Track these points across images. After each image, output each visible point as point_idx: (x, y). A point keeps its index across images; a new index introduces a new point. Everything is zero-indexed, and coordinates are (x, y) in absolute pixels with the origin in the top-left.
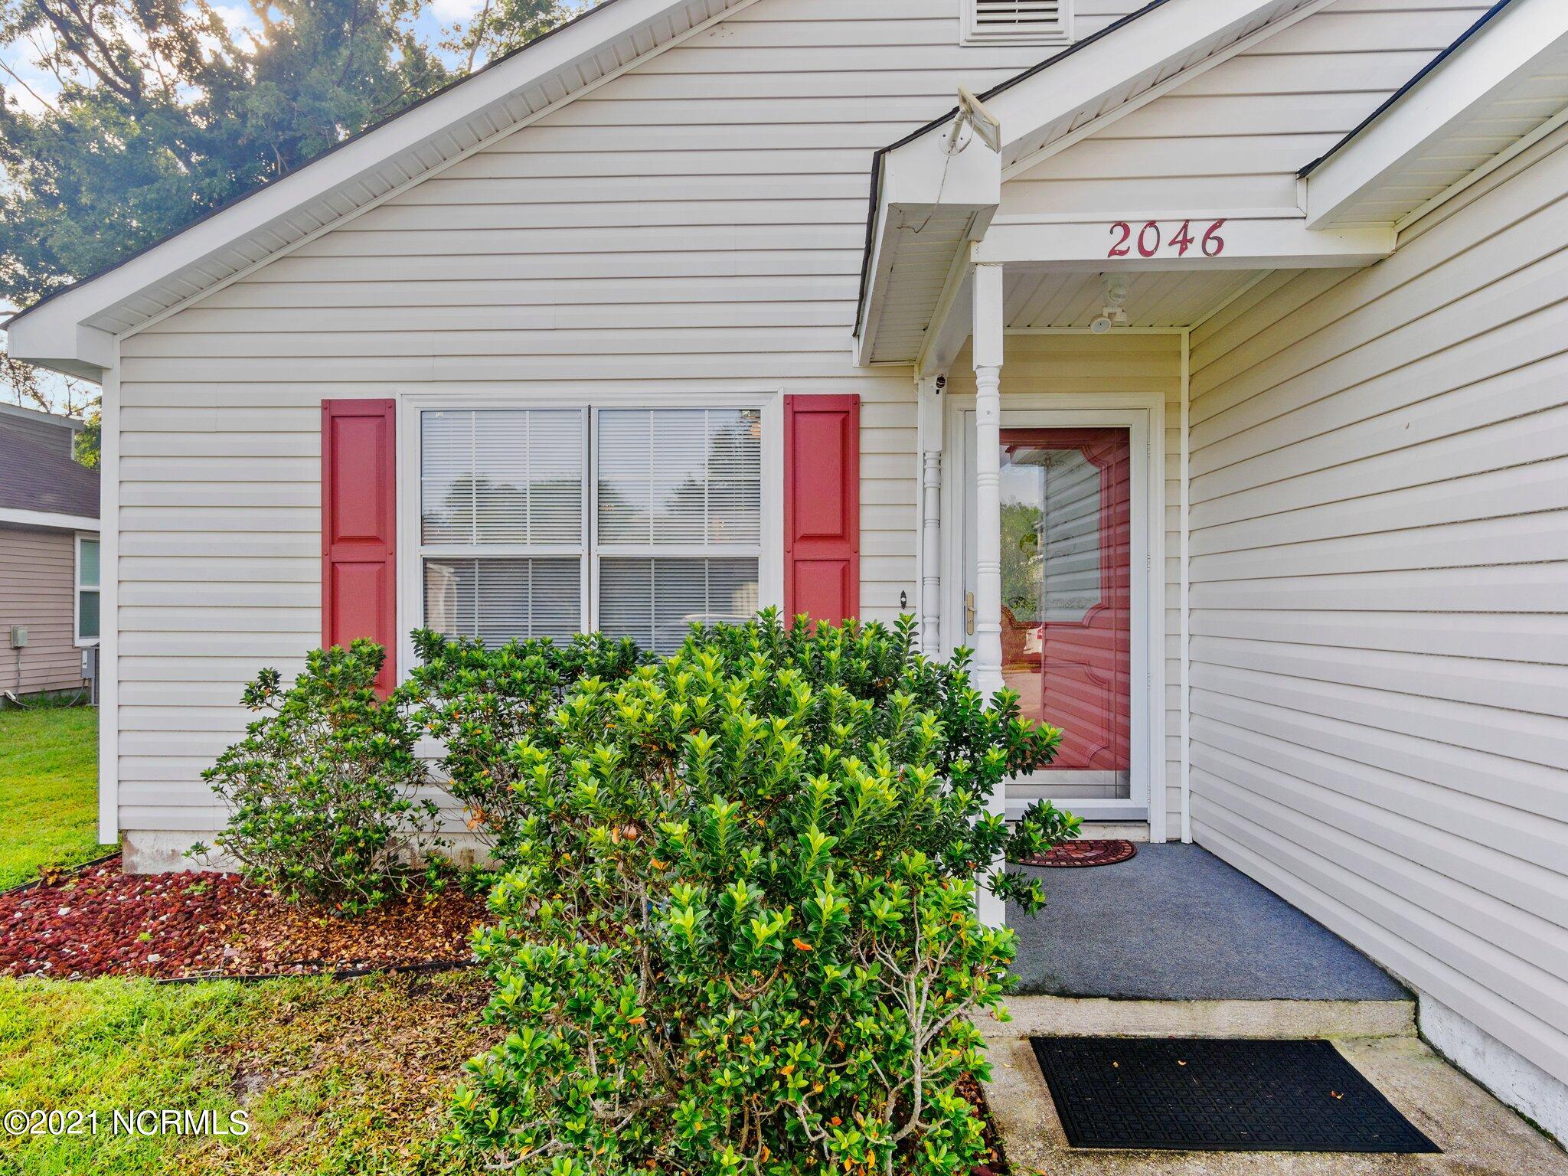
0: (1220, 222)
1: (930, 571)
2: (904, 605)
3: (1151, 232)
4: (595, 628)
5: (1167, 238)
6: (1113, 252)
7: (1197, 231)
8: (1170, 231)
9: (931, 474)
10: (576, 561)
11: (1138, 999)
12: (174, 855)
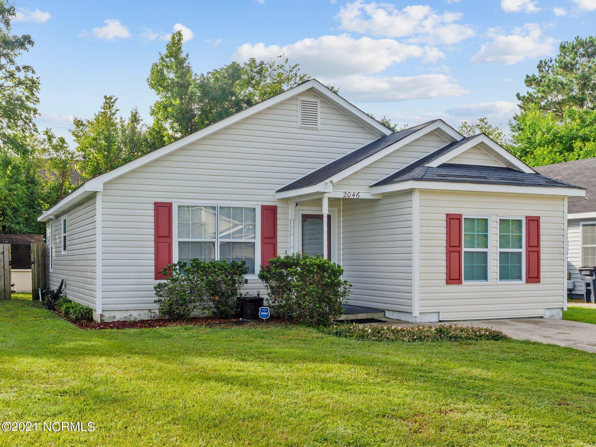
0: (359, 193)
1: (292, 246)
2: (286, 253)
3: (349, 193)
5: (351, 195)
6: (344, 196)
7: (356, 194)
9: (292, 224)
10: (213, 242)
12: (114, 317)
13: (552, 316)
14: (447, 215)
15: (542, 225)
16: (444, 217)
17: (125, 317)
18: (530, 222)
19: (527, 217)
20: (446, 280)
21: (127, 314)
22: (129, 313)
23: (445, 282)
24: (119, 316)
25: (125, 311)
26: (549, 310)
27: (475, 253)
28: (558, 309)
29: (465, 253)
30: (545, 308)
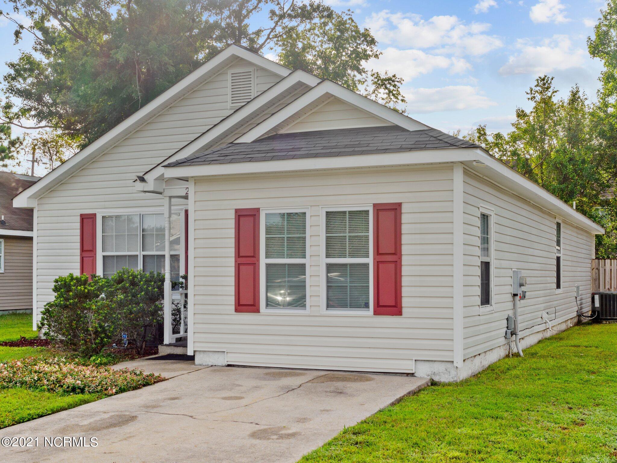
10: (137, 256)
14: (237, 211)
15: (405, 218)
16: (232, 215)
18: (381, 213)
19: (375, 205)
20: (235, 305)
23: (233, 308)
26: (427, 364)
27: (287, 266)
28: (446, 363)
29: (268, 266)
30: (414, 359)
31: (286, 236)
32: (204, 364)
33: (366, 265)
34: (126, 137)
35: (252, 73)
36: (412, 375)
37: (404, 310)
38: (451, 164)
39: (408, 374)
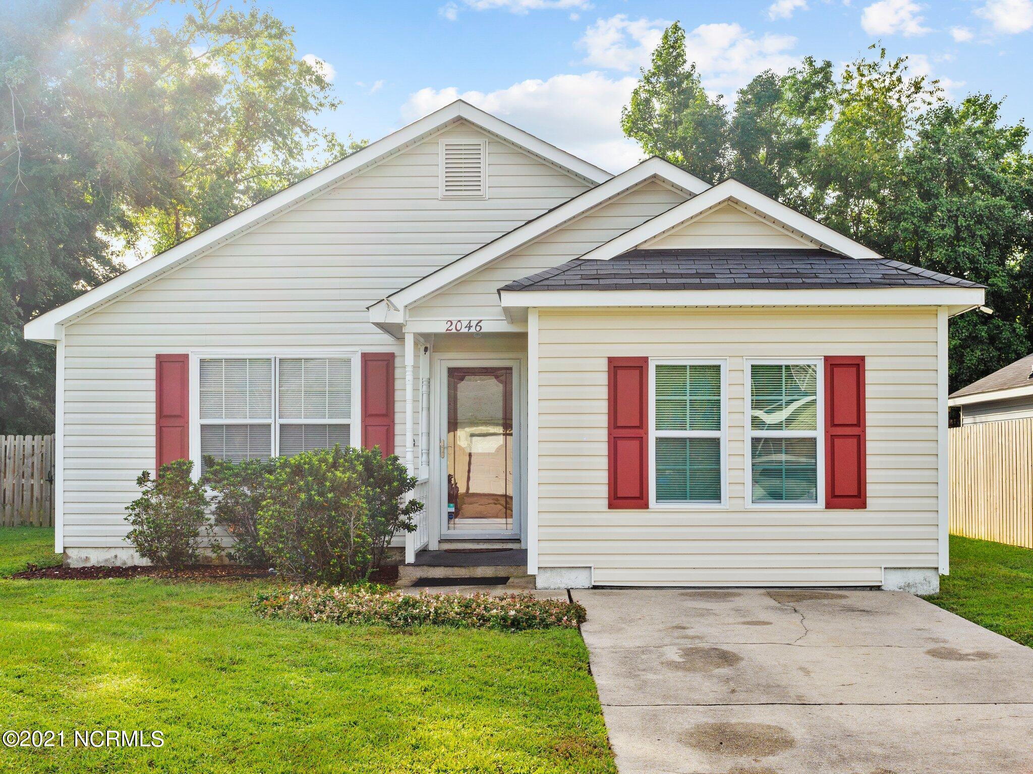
0: (481, 321)
1: (425, 430)
3: (459, 323)
4: (277, 455)
5: (464, 326)
6: (447, 330)
7: (473, 324)
8: (465, 323)
9: (425, 388)
10: (269, 425)
11: (453, 566)
12: (87, 559)
13: (909, 585)
14: (611, 360)
15: (870, 377)
16: (604, 365)
17: (106, 560)
18: (835, 369)
19: (827, 358)
20: (609, 498)
21: (110, 554)
22: (113, 553)
23: (606, 502)
24: (96, 558)
25: (107, 549)
26: (899, 572)
27: (688, 440)
28: (925, 571)
29: (659, 440)
30: (883, 566)
31: (688, 398)
32: (552, 587)
33: (813, 441)
34: (248, 231)
35: (481, 147)
36: (878, 588)
37: (869, 501)
38: (935, 308)
39: (871, 588)
